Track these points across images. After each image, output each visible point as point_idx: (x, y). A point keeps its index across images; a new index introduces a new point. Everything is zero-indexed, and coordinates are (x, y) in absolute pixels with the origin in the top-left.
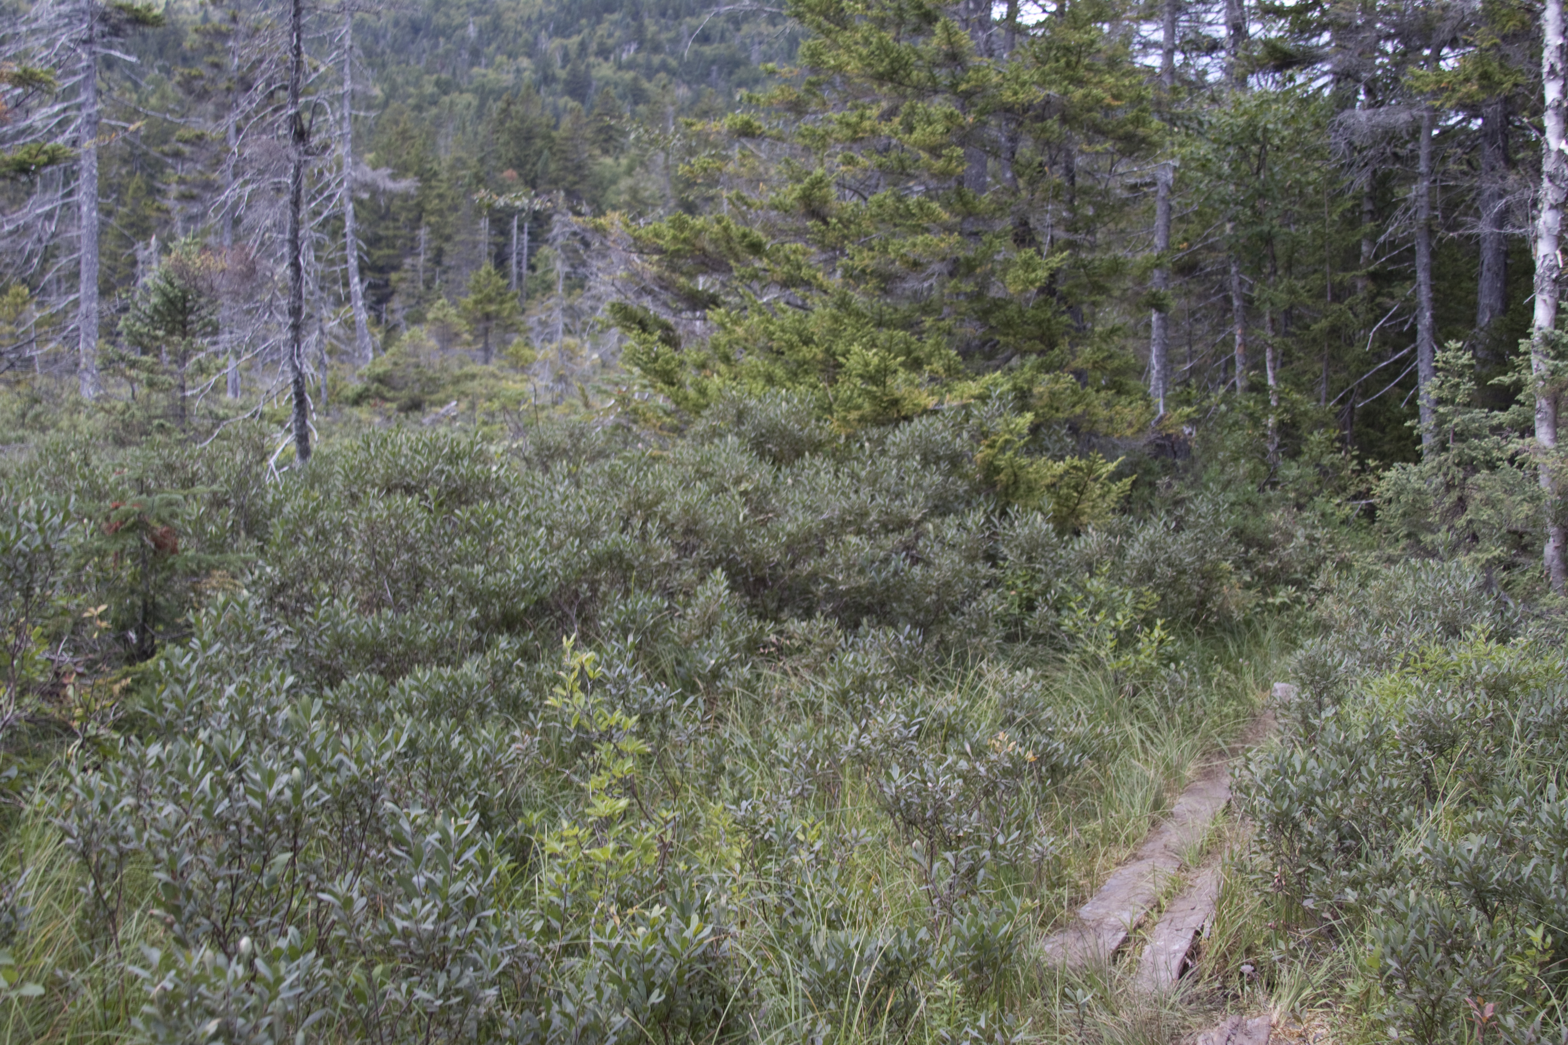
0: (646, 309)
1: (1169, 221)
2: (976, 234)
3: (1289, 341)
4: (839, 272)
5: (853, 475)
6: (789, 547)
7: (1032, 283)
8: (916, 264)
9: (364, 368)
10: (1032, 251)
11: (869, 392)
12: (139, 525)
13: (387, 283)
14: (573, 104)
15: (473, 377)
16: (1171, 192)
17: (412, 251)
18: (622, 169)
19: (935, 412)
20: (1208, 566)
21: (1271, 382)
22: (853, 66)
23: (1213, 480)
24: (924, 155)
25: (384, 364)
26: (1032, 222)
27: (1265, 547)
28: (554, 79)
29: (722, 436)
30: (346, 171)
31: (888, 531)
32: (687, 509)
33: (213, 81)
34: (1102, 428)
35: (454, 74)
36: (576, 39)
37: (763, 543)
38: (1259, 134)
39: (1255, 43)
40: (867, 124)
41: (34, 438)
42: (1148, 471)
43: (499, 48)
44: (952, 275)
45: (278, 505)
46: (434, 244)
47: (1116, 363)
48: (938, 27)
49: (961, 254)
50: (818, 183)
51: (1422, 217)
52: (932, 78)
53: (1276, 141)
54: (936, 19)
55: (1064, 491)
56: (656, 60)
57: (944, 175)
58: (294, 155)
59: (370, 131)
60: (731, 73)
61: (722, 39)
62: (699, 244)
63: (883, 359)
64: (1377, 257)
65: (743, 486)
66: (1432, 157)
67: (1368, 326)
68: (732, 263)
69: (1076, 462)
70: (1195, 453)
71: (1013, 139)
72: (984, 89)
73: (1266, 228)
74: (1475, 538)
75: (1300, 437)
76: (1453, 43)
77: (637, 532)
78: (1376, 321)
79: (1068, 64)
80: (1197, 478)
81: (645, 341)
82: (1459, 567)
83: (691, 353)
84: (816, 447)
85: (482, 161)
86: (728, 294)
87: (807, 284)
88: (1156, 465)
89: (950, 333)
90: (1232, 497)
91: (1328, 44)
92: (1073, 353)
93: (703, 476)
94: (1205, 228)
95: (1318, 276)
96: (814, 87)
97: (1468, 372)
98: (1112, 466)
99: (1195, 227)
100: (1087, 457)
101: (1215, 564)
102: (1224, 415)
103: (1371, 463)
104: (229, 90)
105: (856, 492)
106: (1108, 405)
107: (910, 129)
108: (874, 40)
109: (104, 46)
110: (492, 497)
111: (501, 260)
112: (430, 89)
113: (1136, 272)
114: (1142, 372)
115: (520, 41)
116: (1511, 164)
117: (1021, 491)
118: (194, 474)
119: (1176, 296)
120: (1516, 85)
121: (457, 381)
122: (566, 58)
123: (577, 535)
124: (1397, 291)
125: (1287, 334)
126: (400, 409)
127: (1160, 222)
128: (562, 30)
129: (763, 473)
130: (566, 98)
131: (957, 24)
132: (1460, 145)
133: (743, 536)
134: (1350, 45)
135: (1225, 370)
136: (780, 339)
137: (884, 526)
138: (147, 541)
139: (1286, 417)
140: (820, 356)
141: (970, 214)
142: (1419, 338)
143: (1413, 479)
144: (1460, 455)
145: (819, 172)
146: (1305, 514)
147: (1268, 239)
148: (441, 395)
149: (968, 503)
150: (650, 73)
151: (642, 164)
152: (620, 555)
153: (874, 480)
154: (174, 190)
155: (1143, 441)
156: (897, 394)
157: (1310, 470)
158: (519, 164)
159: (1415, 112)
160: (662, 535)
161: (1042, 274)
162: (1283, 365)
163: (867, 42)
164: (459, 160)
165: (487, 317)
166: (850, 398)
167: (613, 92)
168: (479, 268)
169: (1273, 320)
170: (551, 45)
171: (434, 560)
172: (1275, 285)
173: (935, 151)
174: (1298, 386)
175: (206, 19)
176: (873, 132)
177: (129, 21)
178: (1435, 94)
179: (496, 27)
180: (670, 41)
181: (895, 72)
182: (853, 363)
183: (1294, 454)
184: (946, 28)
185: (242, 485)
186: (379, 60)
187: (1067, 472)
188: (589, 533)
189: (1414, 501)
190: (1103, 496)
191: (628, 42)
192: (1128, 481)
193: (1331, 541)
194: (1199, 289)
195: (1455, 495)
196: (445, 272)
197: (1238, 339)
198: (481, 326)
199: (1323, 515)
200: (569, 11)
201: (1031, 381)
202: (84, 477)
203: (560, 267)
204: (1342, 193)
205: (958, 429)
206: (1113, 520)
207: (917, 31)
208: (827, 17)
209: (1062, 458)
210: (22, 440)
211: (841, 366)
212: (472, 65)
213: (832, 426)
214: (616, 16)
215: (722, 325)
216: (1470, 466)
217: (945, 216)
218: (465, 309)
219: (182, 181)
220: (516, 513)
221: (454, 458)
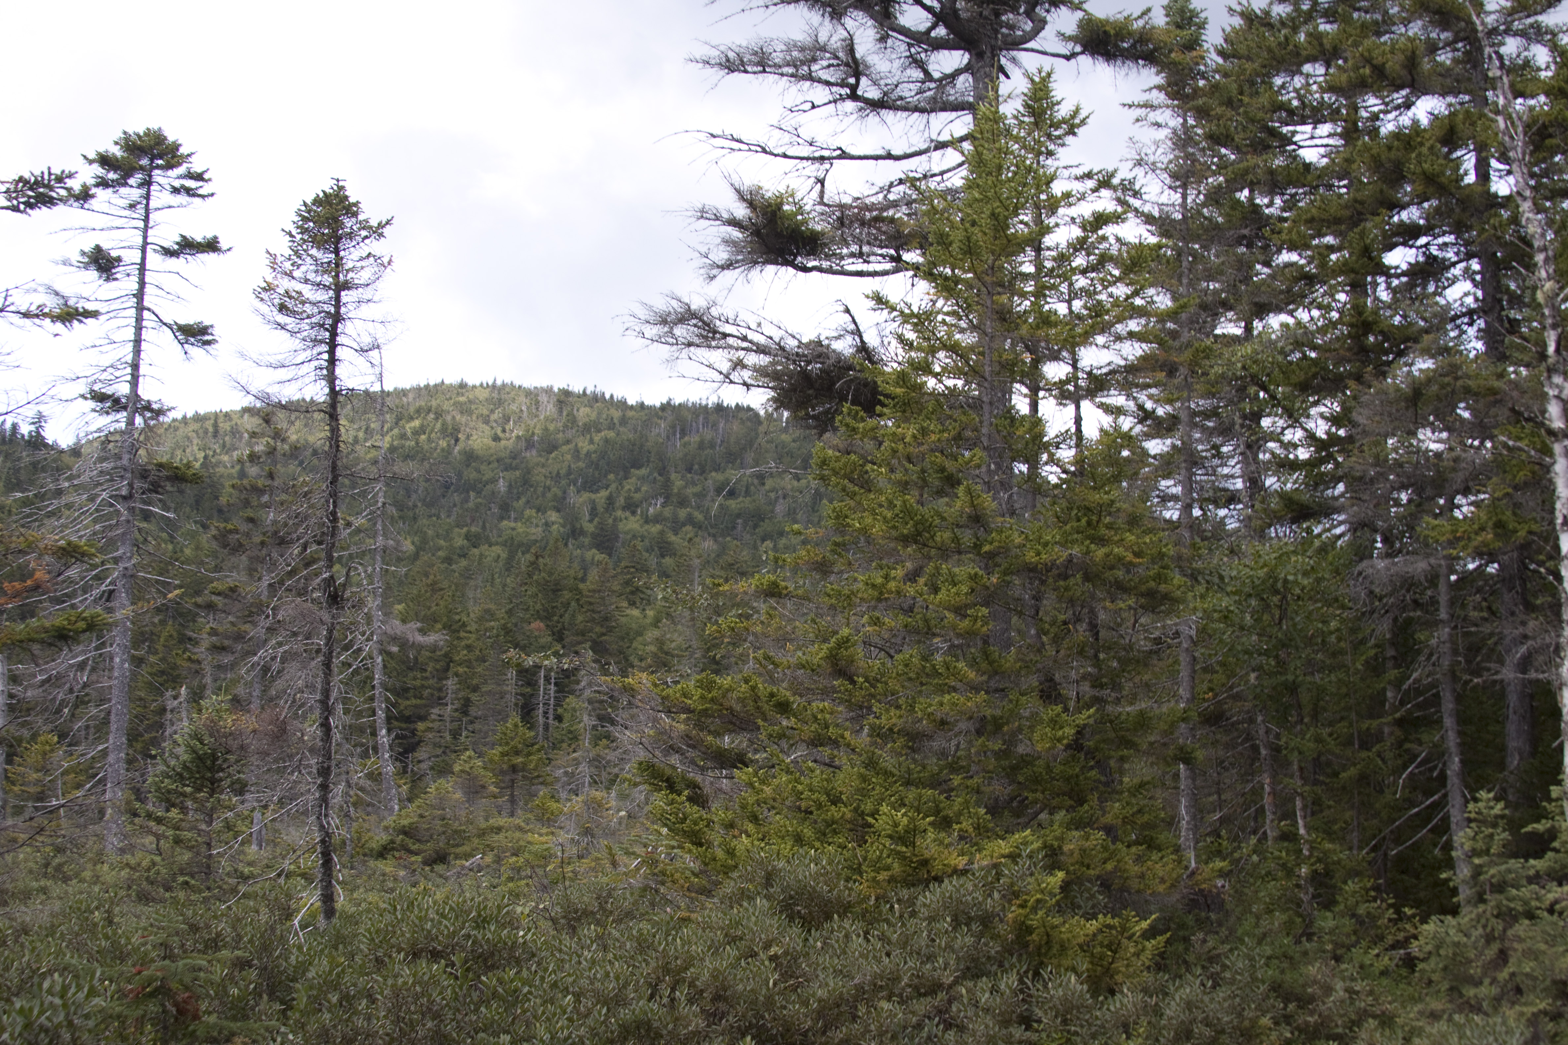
0: (674, 768)
1: (1194, 671)
2: (1003, 690)
3: (1318, 789)
4: (866, 730)
5: (883, 938)
6: (820, 1014)
7: (1059, 740)
8: (943, 723)
9: (389, 821)
10: (1059, 708)
11: (898, 853)
12: (162, 991)
13: (413, 732)
14: (599, 557)
15: (499, 829)
16: (1195, 643)
17: (440, 701)
18: (648, 621)
19: (964, 872)
20: (1247, 1023)
21: (1302, 831)
22: (877, 530)
23: (1248, 934)
24: (950, 616)
25: (409, 816)
26: (1057, 677)
27: (1305, 1002)
28: (582, 532)
29: (751, 899)
30: (376, 624)
31: (920, 995)
32: (716, 975)
33: (248, 535)
34: (1135, 884)
35: (484, 527)
36: (604, 493)
37: (794, 1008)
38: (1279, 585)
39: (1271, 495)
40: (892, 585)
41: (57, 889)
42: (1182, 926)
43: (528, 502)
44: (979, 733)
45: (302, 968)
46: (461, 695)
47: (1146, 817)
48: (961, 490)
49: (988, 712)
50: (844, 643)
51: (1446, 663)
52: (956, 539)
53: (1297, 591)
54: (959, 483)
55: (1098, 950)
56: (682, 513)
57: (970, 634)
58: (326, 617)
59: (401, 583)
60: (755, 526)
61: (747, 493)
62: (726, 704)
63: (912, 820)
64: (1402, 703)
65: (772, 951)
66: (1452, 603)
67: (1398, 772)
68: (760, 722)
69: (1109, 920)
70: (1228, 907)
71: (1037, 598)
72: (1008, 550)
73: (1290, 678)
74: (1519, 991)
75: (1334, 887)
76: (1466, 492)
77: (665, 1000)
78: (1405, 767)
79: (1089, 523)
80: (1232, 931)
81: (672, 802)
82: (1504, 1023)
83: (718, 812)
84: (845, 909)
85: (510, 612)
86: (756, 751)
87: (835, 743)
88: (1190, 920)
89: (978, 792)
90: (1269, 951)
91: (1342, 495)
92: (1102, 809)
93: (733, 940)
94: (1229, 678)
95: (1344, 723)
96: (840, 547)
97: (1501, 823)
98: (1145, 925)
99: (1220, 677)
100: (1120, 916)
101: (1254, 1021)
102: (1256, 866)
103: (1408, 911)
104: (263, 543)
105: (888, 955)
106: (1139, 859)
107: (936, 590)
108: (898, 503)
109: (145, 502)
110: (518, 961)
111: (527, 711)
112: (460, 542)
113: (1163, 726)
114: (1172, 822)
115: (549, 495)
116: (1530, 607)
117: (1054, 951)
118: (218, 935)
119: (1204, 746)
120: (1530, 532)
121: (482, 834)
122: (593, 512)
123: (605, 1003)
124: (1425, 737)
125: (1316, 783)
126: (426, 863)
127: (1184, 674)
128: (590, 485)
129: (793, 937)
130: (594, 551)
131: (979, 487)
132: (1479, 591)
133: (773, 1003)
134: (1366, 497)
135: (1256, 819)
136: (809, 799)
137: (916, 988)
138: (169, 1006)
139: (1320, 867)
140: (849, 816)
141: (996, 673)
142: (1449, 782)
143: (1452, 932)
144: (1498, 906)
145: (845, 632)
146: (1344, 966)
147: (1293, 689)
148: (466, 848)
149: (1001, 965)
150: (677, 526)
151: (669, 615)
152: (648, 1024)
153: (904, 943)
154: (206, 641)
155: (1176, 897)
156: (927, 854)
157: (1346, 921)
158: (546, 616)
159: (1432, 561)
160: (691, 1001)
161: (1069, 731)
162: (1313, 814)
163: (891, 505)
164: (487, 611)
165: (514, 769)
166: (880, 858)
167: (640, 545)
168: (505, 719)
169: (1301, 769)
170: (579, 500)
171: (460, 1028)
172: (1303, 734)
173: (960, 611)
174: (1330, 835)
175: (242, 474)
176: (898, 593)
177: (168, 478)
178: (1451, 543)
179: (526, 482)
180: (695, 495)
181: (919, 534)
182: (882, 823)
183: (1328, 904)
184: (969, 491)
185: (266, 948)
186: (411, 514)
187: (1100, 931)
188: (617, 1001)
189: (1455, 954)
190: (1137, 955)
191: (655, 497)
192: (1161, 939)
193: (1371, 993)
194: (1225, 739)
195: (1495, 947)
196: (472, 722)
197: (1267, 789)
198: (507, 778)
199: (1362, 967)
200: (597, 467)
201: (1061, 839)
202: (107, 938)
203: (587, 721)
204: (1363, 641)
205: (989, 889)
206: (1148, 978)
207: (940, 493)
208: (851, 480)
209: (1094, 917)
210: (44, 890)
211: (870, 826)
212: (502, 518)
213: (862, 887)
214: (643, 471)
215: (751, 785)
216: (1509, 917)
217: (972, 675)
218: (491, 761)
219: (213, 632)
220: (542, 979)
221: (481, 923)
